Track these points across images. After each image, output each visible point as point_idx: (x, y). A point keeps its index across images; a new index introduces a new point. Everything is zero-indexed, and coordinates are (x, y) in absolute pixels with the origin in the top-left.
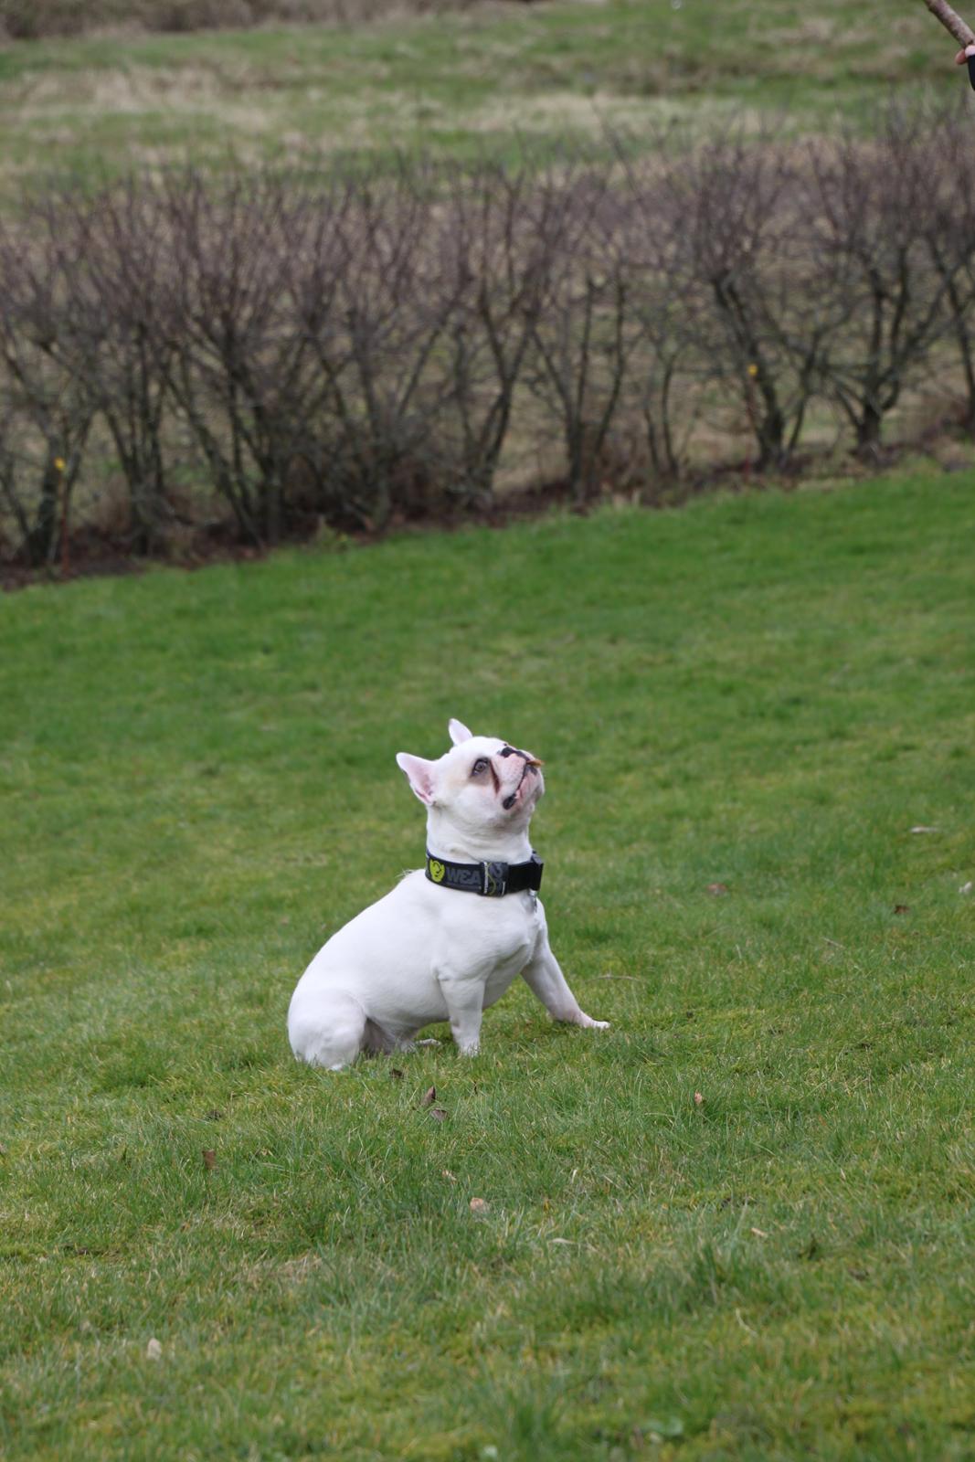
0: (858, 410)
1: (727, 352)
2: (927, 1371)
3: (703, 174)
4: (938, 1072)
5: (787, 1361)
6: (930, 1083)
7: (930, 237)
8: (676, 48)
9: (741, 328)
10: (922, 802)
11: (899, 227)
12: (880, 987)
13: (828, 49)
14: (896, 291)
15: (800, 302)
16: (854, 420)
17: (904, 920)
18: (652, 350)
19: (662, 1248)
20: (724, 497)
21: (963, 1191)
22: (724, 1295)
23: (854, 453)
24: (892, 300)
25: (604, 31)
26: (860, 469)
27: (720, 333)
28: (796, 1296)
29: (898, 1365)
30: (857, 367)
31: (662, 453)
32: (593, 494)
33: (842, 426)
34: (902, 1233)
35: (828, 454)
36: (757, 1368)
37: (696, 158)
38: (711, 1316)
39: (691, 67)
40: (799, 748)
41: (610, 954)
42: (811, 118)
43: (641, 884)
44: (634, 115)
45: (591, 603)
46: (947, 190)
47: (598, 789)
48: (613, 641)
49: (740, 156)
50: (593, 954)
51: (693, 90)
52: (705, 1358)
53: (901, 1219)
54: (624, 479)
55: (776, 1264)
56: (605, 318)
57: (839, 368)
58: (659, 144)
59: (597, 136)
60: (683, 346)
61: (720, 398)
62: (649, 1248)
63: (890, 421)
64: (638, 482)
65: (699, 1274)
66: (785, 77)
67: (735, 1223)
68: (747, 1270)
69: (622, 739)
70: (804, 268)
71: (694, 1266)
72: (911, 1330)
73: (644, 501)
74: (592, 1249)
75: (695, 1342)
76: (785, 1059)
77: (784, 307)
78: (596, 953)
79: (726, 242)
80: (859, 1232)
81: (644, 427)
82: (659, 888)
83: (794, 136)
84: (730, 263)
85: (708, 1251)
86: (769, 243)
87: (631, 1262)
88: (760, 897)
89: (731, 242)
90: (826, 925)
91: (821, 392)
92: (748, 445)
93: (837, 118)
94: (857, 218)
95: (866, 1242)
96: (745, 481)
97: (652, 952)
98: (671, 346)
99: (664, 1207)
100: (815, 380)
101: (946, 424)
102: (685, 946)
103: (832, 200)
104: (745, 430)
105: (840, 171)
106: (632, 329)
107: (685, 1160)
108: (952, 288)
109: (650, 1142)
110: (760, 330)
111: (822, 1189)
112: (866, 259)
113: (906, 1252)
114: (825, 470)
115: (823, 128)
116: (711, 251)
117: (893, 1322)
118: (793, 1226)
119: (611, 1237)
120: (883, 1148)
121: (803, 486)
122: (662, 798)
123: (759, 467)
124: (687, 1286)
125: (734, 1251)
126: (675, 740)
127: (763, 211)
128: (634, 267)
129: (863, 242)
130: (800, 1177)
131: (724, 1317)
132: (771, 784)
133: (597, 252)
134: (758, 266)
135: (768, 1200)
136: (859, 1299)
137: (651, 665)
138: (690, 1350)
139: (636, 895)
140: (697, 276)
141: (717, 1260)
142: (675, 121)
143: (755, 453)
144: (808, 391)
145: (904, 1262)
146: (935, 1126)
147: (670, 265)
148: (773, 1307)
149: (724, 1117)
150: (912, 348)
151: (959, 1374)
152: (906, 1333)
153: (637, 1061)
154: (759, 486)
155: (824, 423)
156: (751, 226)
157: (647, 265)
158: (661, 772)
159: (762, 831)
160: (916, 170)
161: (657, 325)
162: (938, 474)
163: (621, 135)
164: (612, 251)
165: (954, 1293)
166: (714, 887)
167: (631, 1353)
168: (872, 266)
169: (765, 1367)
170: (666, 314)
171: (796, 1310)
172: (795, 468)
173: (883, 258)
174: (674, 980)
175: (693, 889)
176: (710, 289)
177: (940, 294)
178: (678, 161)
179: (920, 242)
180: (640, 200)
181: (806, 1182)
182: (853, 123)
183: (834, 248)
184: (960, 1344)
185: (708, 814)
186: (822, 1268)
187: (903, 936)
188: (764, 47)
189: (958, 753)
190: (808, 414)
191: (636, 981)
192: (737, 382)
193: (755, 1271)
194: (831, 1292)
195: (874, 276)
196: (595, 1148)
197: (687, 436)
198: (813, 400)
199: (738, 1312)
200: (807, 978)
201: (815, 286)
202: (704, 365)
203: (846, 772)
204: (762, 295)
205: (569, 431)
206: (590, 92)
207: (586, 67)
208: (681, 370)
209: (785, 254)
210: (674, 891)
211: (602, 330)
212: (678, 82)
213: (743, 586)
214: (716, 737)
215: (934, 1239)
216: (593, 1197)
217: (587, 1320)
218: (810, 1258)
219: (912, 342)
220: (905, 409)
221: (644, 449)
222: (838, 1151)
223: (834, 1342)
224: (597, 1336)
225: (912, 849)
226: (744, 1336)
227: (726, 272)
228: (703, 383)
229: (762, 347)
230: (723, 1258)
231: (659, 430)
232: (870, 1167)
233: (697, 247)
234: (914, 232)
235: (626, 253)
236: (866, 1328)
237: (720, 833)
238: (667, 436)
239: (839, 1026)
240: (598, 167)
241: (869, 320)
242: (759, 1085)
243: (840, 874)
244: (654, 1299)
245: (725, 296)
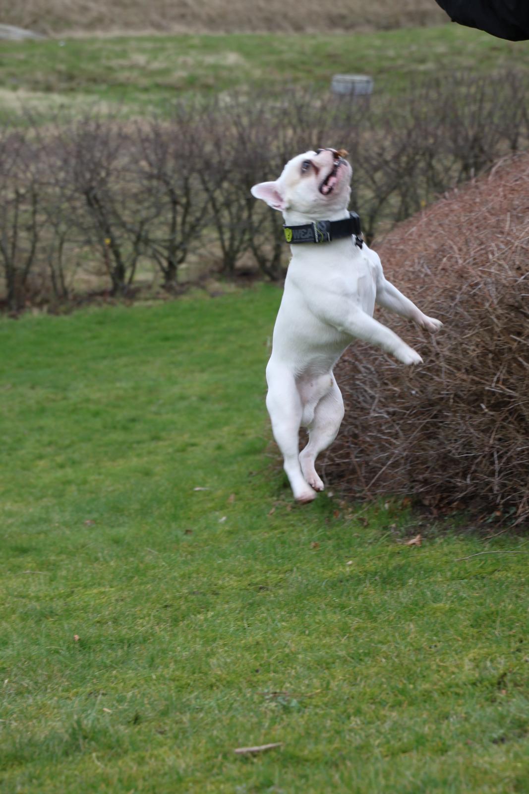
0: (165, 264)
1: (94, 231)
2: (196, 782)
3: (79, 135)
4: (206, 620)
5: (120, 780)
6: (201, 626)
7: (200, 172)
8: (62, 67)
9: (101, 218)
10: (200, 474)
11: (184, 167)
12: (176, 574)
13: (145, 71)
14: (184, 200)
15: (132, 205)
16: (163, 269)
17: (189, 538)
18: (52, 229)
19: (54, 721)
20: (93, 309)
21: (218, 684)
22: (87, 746)
23: (163, 287)
24: (182, 205)
25: (22, 56)
26: (167, 295)
27: (89, 221)
28: (126, 745)
29: (180, 780)
30: (165, 241)
31: (59, 285)
32: (21, 307)
33: (156, 272)
34: (185, 708)
35: (149, 287)
36: (103, 786)
37: (74, 126)
38: (79, 758)
39: (71, 77)
40: (135, 445)
41: (29, 559)
42: (136, 108)
43: (47, 521)
44: (40, 102)
45: (20, 367)
46: (209, 148)
47: (24, 469)
48: (33, 388)
49: (98, 126)
50: (20, 560)
51: (72, 90)
52: (75, 781)
53: (184, 700)
54: (38, 299)
55: (116, 727)
56: (26, 211)
57: (154, 241)
58: (54, 118)
59: (19, 112)
60: (69, 227)
61: (90, 256)
62: (46, 722)
63: (182, 270)
64: (45, 301)
65: (74, 735)
66: (123, 85)
67: (94, 704)
68: (100, 731)
69: (38, 441)
70: (134, 187)
71: (70, 730)
72: (188, 760)
73: (50, 311)
74: (14, 724)
75: (70, 772)
76: (124, 614)
77: (124, 208)
78: (21, 559)
79: (92, 172)
80: (161, 708)
81: (49, 271)
82: (57, 522)
83: (127, 117)
84: (94, 184)
85: (79, 722)
86: (115, 173)
87: (36, 729)
88: (113, 527)
89: (94, 172)
90: (148, 541)
91: (144, 254)
92: (106, 282)
93: (150, 108)
94: (162, 161)
95: (165, 713)
96: (105, 301)
97: (53, 558)
98: (63, 227)
99: (56, 698)
100: (142, 247)
101: (212, 272)
102: (71, 555)
103: (148, 151)
104: (104, 274)
105: (152, 136)
106: (41, 218)
107: (68, 672)
108: (213, 200)
109: (49, 663)
110: (111, 220)
111: (142, 685)
112: (167, 183)
113: (186, 718)
114: (148, 296)
115: (142, 113)
116: (83, 176)
117: (178, 756)
118: (125, 706)
119: (25, 716)
120: (176, 661)
121: (136, 304)
122: (59, 474)
123: (112, 293)
124: (67, 742)
125: (93, 721)
126: (67, 442)
127: (111, 156)
128: (42, 184)
129: (165, 174)
130: (131, 679)
131: (86, 758)
132: (120, 465)
133: (21, 175)
134: (109, 185)
135: (113, 692)
136: (161, 745)
137: (54, 401)
138: (67, 777)
139: (45, 527)
140: (76, 190)
141: (84, 727)
142: (62, 106)
143: (110, 286)
144: (137, 253)
145: (185, 723)
146: (204, 649)
147: (61, 184)
148: (114, 751)
149: (90, 648)
150: (192, 232)
151: (212, 783)
152: (185, 762)
153: (43, 619)
154: (112, 304)
155: (147, 270)
156: (105, 164)
157: (49, 184)
158: (59, 459)
159: (114, 491)
160: (192, 137)
161: (55, 216)
162: (208, 298)
163: (33, 112)
164: (29, 175)
165: (211, 739)
166: (87, 522)
167: (34, 781)
168: (170, 187)
169: (108, 785)
170: (60, 210)
171: (126, 752)
172: (131, 294)
173: (176, 183)
174: (64, 573)
175: (76, 523)
176: (84, 197)
177: (207, 203)
178: (64, 128)
179: (195, 175)
180: (44, 148)
181: (133, 682)
182: (159, 111)
183: (150, 177)
184: (213, 766)
185: (85, 482)
186: (141, 728)
187: (189, 546)
188: (110, 69)
189: (219, 447)
190: (138, 265)
191: (43, 575)
192: (99, 247)
193: (105, 732)
194: (145, 741)
195: (171, 192)
196: (18, 668)
197: (73, 276)
198: (141, 258)
199: (94, 755)
200: (137, 571)
201: (140, 197)
202: (82, 238)
203: (159, 458)
204: (112, 201)
205: (7, 273)
206: (15, 88)
207: (12, 75)
208: (69, 240)
209: (124, 179)
210: (66, 524)
211: (24, 218)
212: (64, 85)
213: (104, 358)
214: (90, 440)
215: (201, 710)
216: (17, 694)
217: (10, 763)
218: (135, 723)
219: (193, 228)
220: (190, 263)
221: (49, 283)
222: (152, 664)
223: (146, 769)
224: (16, 772)
225: (195, 499)
226: (97, 768)
227: (92, 188)
228: (81, 247)
229: (113, 229)
230: (87, 725)
231: (57, 273)
232: (167, 673)
233: (76, 174)
234: (192, 170)
235: (37, 177)
236: (163, 760)
237: (92, 492)
238: (62, 276)
239: (154, 596)
240: (20, 129)
241: (170, 216)
242: (110, 630)
243: (156, 513)
244: (47, 750)
245: (92, 202)
